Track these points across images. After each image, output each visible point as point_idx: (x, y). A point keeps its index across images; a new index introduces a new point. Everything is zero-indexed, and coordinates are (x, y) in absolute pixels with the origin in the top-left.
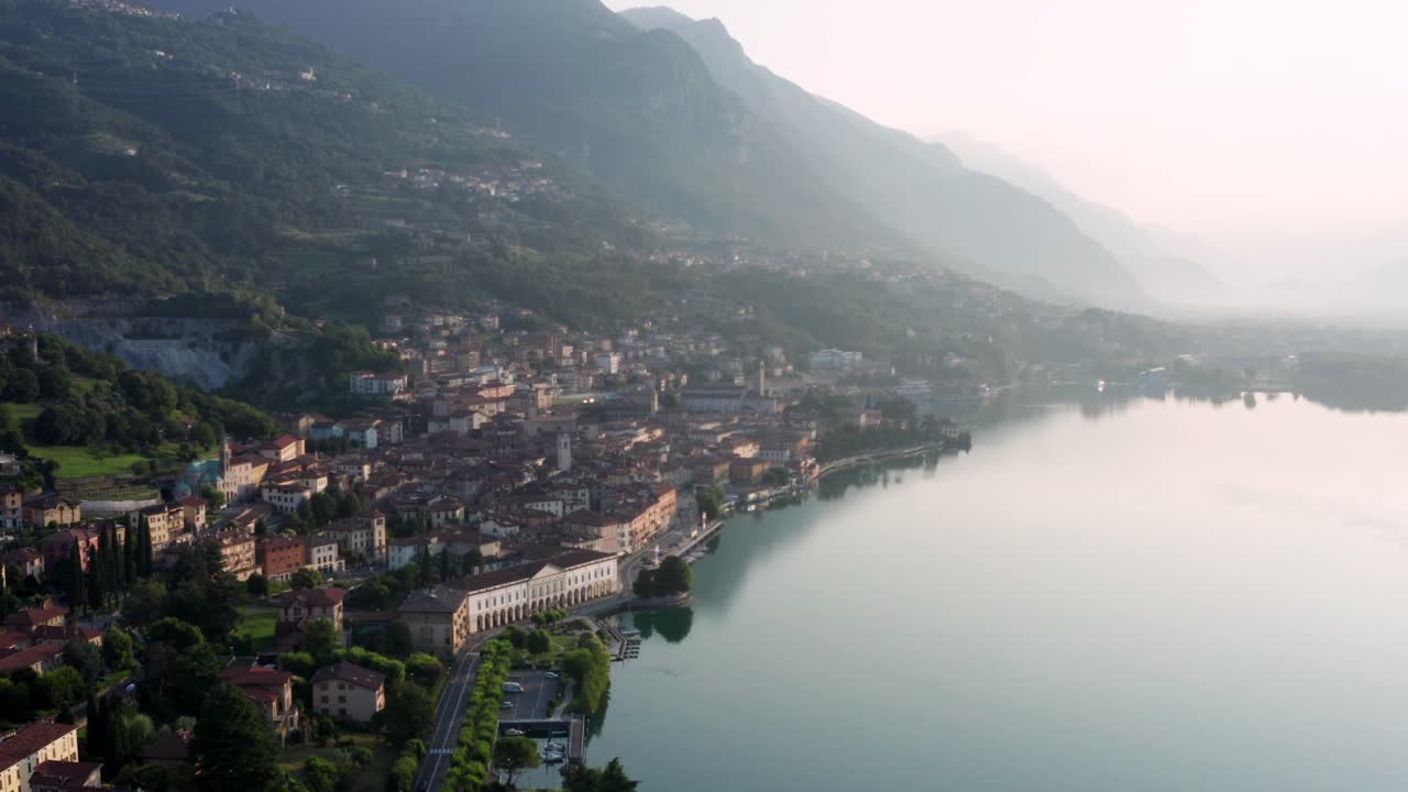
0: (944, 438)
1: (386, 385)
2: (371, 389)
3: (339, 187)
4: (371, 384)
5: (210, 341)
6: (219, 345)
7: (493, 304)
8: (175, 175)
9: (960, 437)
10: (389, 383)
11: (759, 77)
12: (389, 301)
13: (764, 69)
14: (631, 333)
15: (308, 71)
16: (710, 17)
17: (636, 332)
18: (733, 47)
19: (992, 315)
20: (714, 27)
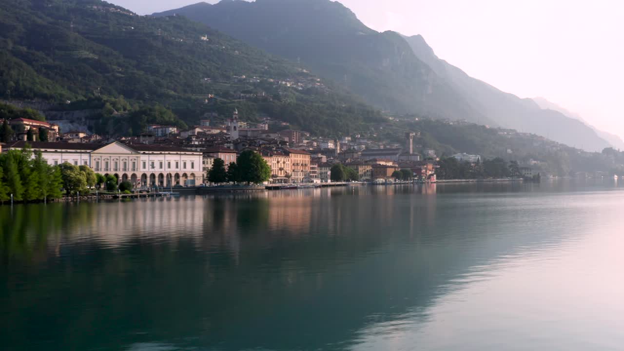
0: (523, 177)
1: (165, 131)
2: (158, 134)
3: (206, 79)
4: (158, 131)
5: (83, 120)
6: (88, 122)
7: (267, 119)
8: (115, 67)
9: (534, 177)
10: (167, 129)
11: (442, 64)
12: (206, 115)
13: (444, 61)
14: (347, 138)
15: (205, 37)
16: (416, 34)
17: (350, 138)
18: (429, 50)
19: (554, 148)
20: (419, 38)
